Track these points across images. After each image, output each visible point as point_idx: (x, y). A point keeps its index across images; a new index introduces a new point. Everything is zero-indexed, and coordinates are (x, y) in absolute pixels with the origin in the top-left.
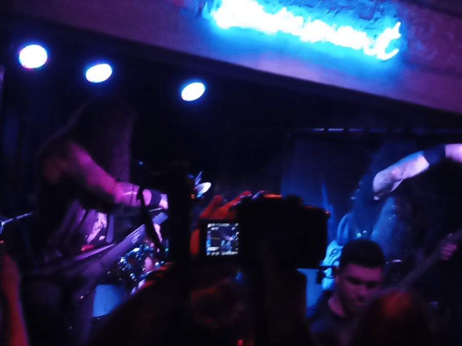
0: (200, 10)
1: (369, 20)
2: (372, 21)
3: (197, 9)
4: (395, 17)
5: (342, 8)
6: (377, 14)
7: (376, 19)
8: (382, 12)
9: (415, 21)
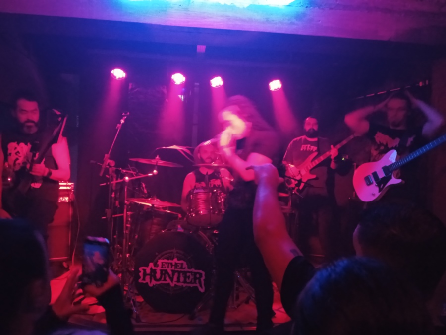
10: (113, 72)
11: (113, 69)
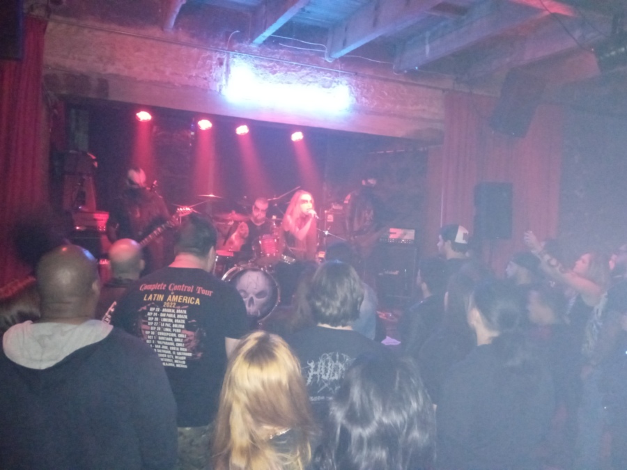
0: (220, 90)
1: (329, 87)
2: (331, 89)
3: (218, 90)
4: (346, 85)
5: (310, 82)
6: (334, 84)
7: (334, 87)
8: (337, 83)
9: (360, 86)
10: (138, 114)
11: (139, 112)
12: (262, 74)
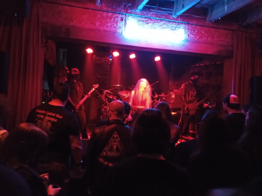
0: (122, 33)
1: (174, 30)
4: (183, 29)
5: (165, 28)
6: (177, 28)
7: (177, 30)
8: (179, 28)
9: (190, 29)
10: (87, 50)
12: (141, 24)
